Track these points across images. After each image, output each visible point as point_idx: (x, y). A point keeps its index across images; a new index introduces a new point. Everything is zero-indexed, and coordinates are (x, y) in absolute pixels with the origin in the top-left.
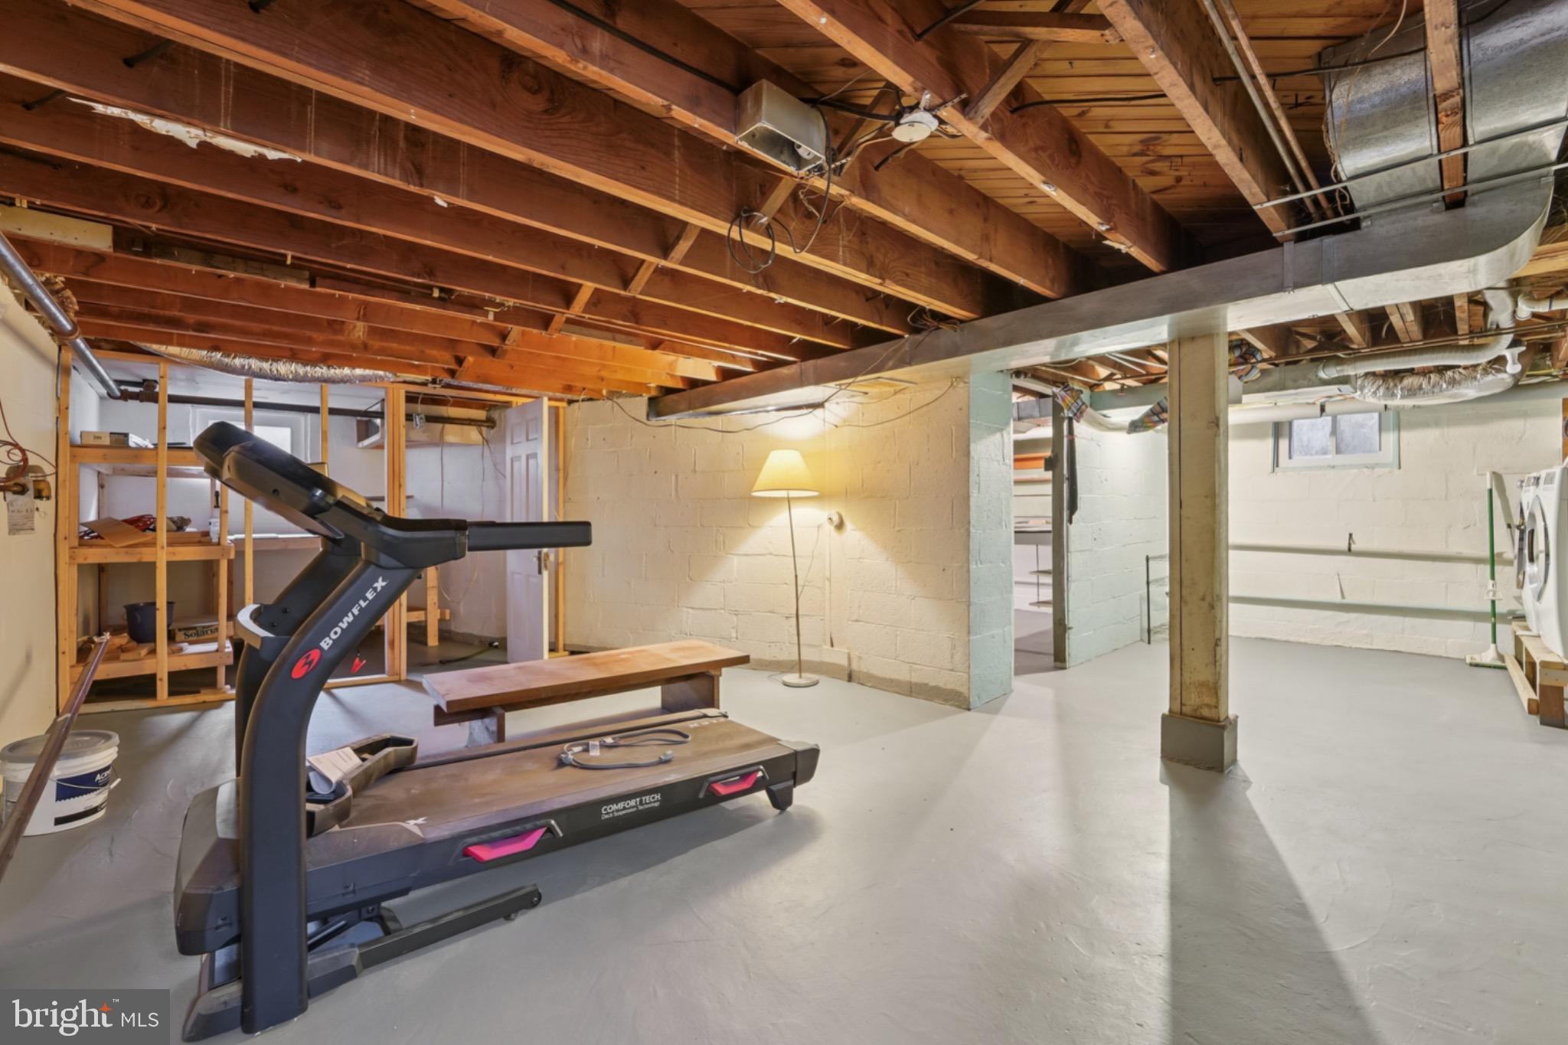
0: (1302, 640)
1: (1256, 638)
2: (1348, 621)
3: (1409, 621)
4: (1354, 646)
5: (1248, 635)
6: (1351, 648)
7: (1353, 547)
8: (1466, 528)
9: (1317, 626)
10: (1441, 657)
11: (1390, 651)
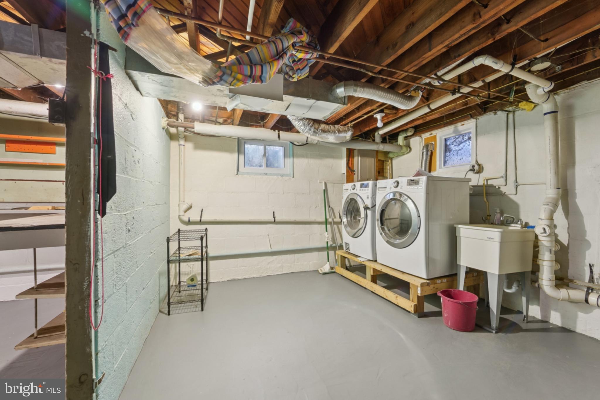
0: (252, 276)
1: (228, 281)
2: (273, 261)
3: (297, 256)
4: (275, 274)
5: (223, 280)
6: (274, 275)
7: (277, 219)
8: (315, 208)
9: (259, 266)
10: (308, 271)
11: (290, 273)
